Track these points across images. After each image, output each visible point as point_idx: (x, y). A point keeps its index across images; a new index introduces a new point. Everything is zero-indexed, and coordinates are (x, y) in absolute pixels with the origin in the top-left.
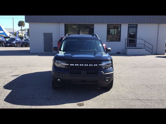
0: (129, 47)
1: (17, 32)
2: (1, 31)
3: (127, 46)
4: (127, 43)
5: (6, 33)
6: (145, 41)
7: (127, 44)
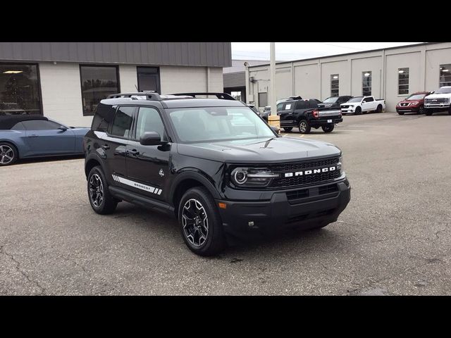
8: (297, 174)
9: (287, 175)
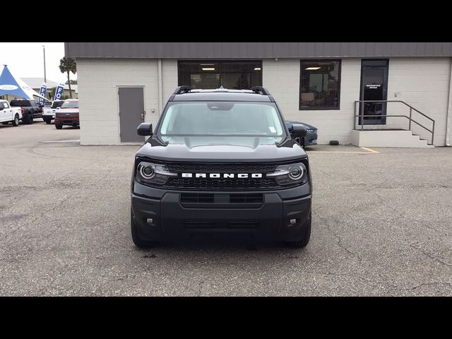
0: (365, 127)
1: (59, 87)
2: (11, 86)
3: (360, 124)
4: (357, 113)
5: (25, 91)
6: (411, 108)
7: (357, 118)
8: (198, 175)
9: (184, 175)
